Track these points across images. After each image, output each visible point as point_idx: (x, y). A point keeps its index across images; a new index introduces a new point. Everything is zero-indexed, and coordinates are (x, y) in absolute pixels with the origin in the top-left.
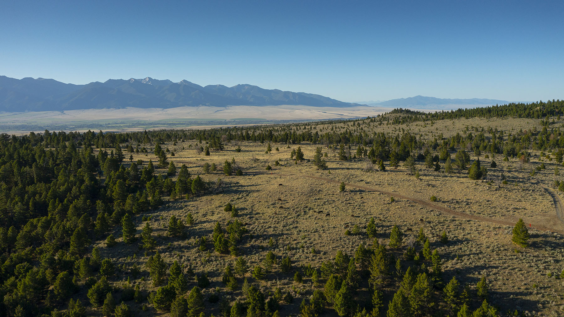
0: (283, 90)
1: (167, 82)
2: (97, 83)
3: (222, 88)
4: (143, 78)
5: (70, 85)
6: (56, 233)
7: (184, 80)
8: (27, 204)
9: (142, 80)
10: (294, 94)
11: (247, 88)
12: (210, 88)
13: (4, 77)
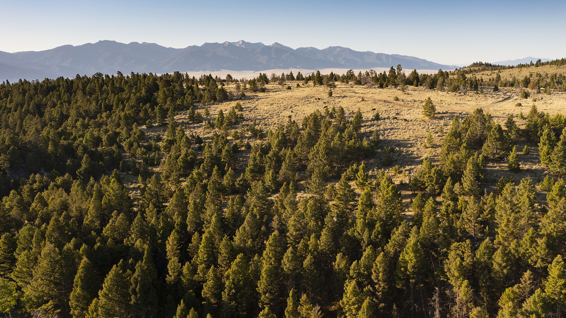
0: (376, 52)
1: (259, 44)
2: (195, 47)
3: (313, 51)
4: (237, 41)
5: (170, 49)
6: (115, 120)
7: (276, 43)
8: (101, 105)
9: (236, 43)
10: (387, 56)
11: (338, 50)
12: (301, 50)
13: (114, 41)
